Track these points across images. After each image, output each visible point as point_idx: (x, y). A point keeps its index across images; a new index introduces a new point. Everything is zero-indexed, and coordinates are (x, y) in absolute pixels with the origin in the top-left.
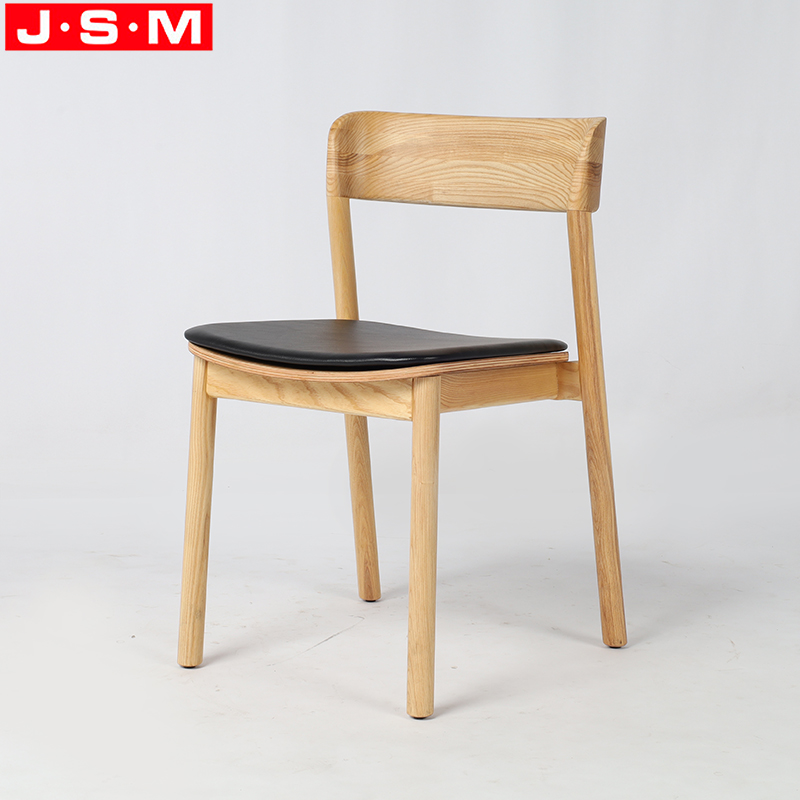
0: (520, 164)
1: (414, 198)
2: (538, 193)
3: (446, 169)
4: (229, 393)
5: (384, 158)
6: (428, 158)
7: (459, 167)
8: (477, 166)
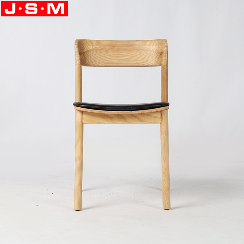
0: (133, 53)
1: (98, 65)
2: (142, 62)
3: (107, 56)
4: (91, 122)
5: (88, 53)
6: (101, 53)
7: (112, 55)
8: (118, 55)
